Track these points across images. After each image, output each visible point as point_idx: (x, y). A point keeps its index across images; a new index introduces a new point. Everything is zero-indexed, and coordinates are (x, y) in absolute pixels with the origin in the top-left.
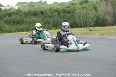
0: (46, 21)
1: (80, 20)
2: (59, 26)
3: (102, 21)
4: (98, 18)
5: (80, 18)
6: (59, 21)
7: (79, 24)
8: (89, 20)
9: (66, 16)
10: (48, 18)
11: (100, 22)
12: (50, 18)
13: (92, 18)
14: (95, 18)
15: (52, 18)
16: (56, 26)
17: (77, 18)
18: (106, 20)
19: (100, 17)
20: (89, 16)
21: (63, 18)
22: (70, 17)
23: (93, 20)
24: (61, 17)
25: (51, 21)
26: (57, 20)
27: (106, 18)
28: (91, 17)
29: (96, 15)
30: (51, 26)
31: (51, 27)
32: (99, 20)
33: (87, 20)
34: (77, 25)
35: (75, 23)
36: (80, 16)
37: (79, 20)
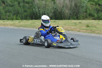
0: (7, 9)
1: (40, 10)
2: (19, 15)
3: (59, 13)
4: (56, 10)
5: (40, 9)
6: (19, 10)
7: (38, 15)
8: (48, 12)
9: (25, 6)
10: (9, 7)
11: (57, 14)
12: (10, 7)
13: (50, 10)
14: (53, 10)
15: (13, 7)
16: (16, 15)
17: (36, 9)
18: (63, 12)
19: (58, 9)
20: (48, 8)
21: (23, 7)
22: (29, 7)
23: (51, 12)
24: (22, 7)
25: (12, 10)
26: (17, 10)
27: (63, 10)
28: (50, 8)
29: (55, 7)
30: (12, 14)
31: (12, 16)
32: (56, 12)
33: (45, 12)
34: (36, 16)
35: (34, 13)
36: (39, 7)
37: (37, 11)
